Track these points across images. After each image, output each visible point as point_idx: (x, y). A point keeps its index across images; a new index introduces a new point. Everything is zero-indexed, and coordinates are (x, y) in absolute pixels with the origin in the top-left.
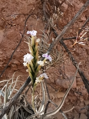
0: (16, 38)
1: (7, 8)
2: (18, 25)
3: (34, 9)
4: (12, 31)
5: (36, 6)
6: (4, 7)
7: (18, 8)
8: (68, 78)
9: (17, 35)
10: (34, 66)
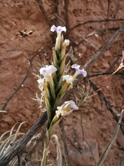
0: (13, 83)
1: (8, 44)
2: (19, 66)
3: (42, 48)
4: (8, 74)
5: (45, 44)
6: (3, 42)
7: (22, 45)
8: (86, 148)
9: (15, 80)
10: (55, 87)
